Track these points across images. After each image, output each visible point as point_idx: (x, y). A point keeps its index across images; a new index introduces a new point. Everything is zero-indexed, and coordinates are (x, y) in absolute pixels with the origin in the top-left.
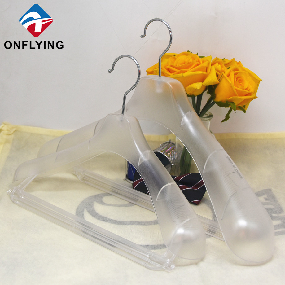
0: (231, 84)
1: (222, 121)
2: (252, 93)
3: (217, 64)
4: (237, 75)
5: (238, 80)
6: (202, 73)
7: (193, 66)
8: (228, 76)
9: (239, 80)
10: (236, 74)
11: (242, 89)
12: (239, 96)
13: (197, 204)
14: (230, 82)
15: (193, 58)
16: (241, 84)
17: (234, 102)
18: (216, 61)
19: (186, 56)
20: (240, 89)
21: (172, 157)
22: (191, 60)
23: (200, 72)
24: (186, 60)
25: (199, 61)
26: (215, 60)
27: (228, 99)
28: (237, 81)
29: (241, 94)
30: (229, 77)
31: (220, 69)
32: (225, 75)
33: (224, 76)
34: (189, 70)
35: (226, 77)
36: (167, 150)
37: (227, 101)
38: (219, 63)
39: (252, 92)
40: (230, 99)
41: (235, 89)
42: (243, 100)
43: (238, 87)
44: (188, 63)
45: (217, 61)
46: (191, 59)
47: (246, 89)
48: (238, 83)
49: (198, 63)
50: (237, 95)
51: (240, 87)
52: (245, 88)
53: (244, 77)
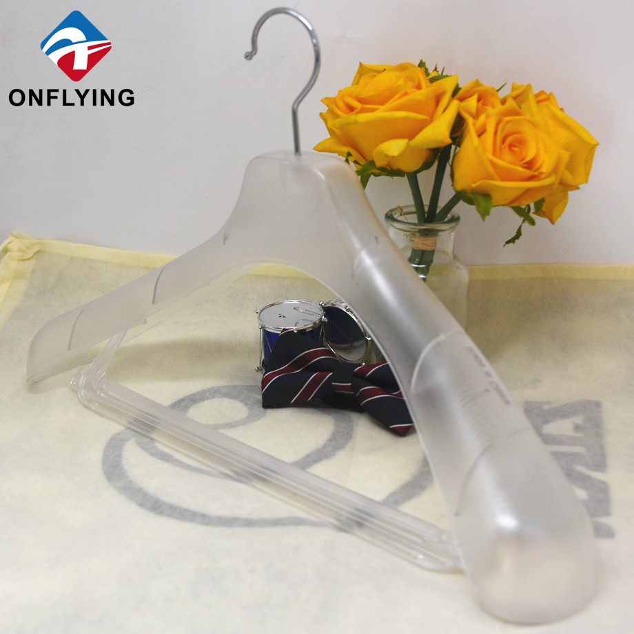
12: (503, 179)
17: (492, 193)
20: (501, 163)
27: (473, 186)
40: (477, 187)
50: (496, 176)
51: (508, 156)
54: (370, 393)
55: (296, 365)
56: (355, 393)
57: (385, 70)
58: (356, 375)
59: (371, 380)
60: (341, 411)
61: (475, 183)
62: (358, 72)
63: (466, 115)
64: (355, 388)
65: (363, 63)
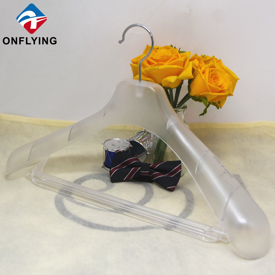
0: (204, 81)
1: (200, 115)
2: (225, 91)
3: (196, 60)
4: (212, 72)
5: (213, 77)
6: (177, 68)
7: (171, 60)
8: (204, 73)
9: (214, 77)
10: (212, 71)
11: (215, 86)
12: (212, 92)
13: (171, 190)
14: (204, 78)
15: (173, 53)
16: (215, 81)
17: (207, 97)
18: (195, 57)
19: (167, 50)
20: (213, 86)
21: (147, 146)
22: (170, 54)
23: (176, 66)
24: (166, 54)
25: (177, 56)
27: (201, 94)
28: (211, 78)
29: (214, 90)
30: (204, 74)
31: (197, 65)
32: (200, 71)
34: (166, 63)
35: (201, 73)
37: (200, 96)
38: (198, 60)
40: (202, 95)
41: (209, 86)
42: (216, 96)
43: (211, 84)
44: (167, 57)
45: (197, 57)
46: (171, 53)
47: (220, 86)
48: (213, 80)
49: (176, 57)
50: (210, 91)
51: (214, 83)
52: (219, 85)
53: (219, 74)
54: (157, 175)
55: (124, 165)
56: (150, 175)
57: (158, 48)
58: (150, 168)
59: (157, 170)
60: (143, 182)
61: (202, 93)
62: (146, 48)
63: (195, 68)
64: (150, 173)
65: (148, 45)
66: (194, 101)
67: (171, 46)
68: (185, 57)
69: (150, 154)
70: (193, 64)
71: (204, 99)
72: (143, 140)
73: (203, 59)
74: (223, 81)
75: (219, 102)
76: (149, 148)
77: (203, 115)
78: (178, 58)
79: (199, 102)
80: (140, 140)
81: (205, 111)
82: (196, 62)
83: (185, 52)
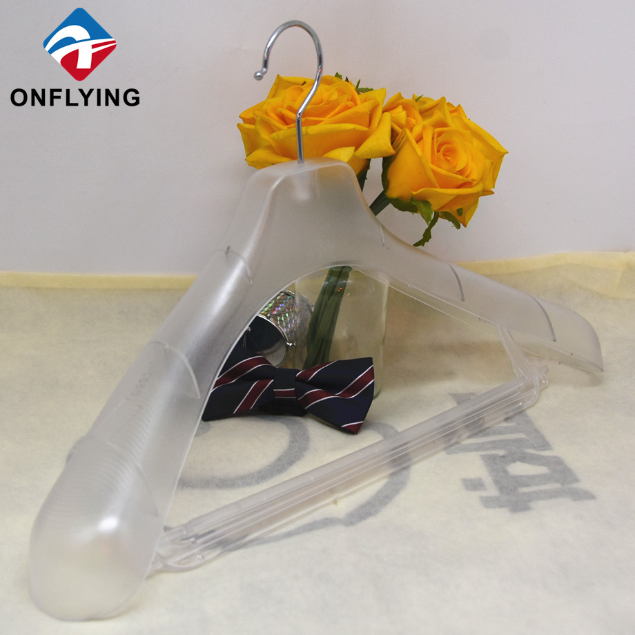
0: (420, 159)
1: (416, 245)
2: (474, 183)
3: (400, 109)
4: (439, 138)
5: (443, 149)
6: (354, 129)
7: (337, 110)
8: (419, 139)
9: (445, 149)
10: (440, 134)
11: (448, 171)
12: (442, 187)
13: (353, 431)
14: (419, 152)
15: (342, 92)
16: (449, 158)
17: (429, 200)
18: (398, 102)
19: (327, 86)
20: (443, 171)
21: (287, 327)
22: (335, 97)
23: (350, 126)
24: (325, 96)
25: (353, 100)
26: (397, 100)
27: (414, 193)
28: (438, 151)
29: (446, 183)
30: (421, 143)
31: (403, 122)
32: (411, 136)
33: (408, 139)
34: (326, 119)
35: (414, 142)
36: (274, 310)
37: (413, 198)
38: (404, 108)
39: (474, 180)
40: (418, 194)
41: (433, 170)
42: (451, 198)
43: (439, 167)
44: (329, 102)
45: (401, 101)
46: (336, 93)
47: (461, 172)
48: (442, 157)
49: (350, 103)
50: (437, 184)
51: (445, 165)
52: (458, 170)
53: (457, 142)
54: (315, 396)
56: (297, 398)
57: (305, 83)
58: (298, 379)
59: (314, 384)
60: (282, 417)
61: (416, 191)
62: (275, 84)
63: (397, 128)
64: (299, 392)
65: (281, 76)
66: (397, 210)
67: (337, 75)
68: (372, 101)
69: (295, 347)
70: (393, 120)
71: (421, 206)
72: (275, 313)
73: (418, 107)
74: (469, 159)
75: (460, 212)
76: (291, 331)
77: (423, 245)
78: (356, 105)
79: (410, 213)
80: (268, 311)
81: (427, 236)
82: (400, 114)
83: (372, 90)
